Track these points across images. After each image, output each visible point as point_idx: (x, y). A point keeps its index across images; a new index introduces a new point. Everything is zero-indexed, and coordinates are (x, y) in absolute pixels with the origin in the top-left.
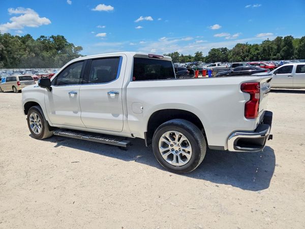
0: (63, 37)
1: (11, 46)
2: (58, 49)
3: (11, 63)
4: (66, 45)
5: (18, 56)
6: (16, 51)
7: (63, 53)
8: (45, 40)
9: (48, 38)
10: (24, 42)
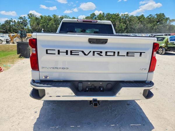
0: (163, 14)
1: (132, 22)
2: (157, 22)
3: (130, 31)
4: (164, 19)
5: (134, 27)
6: (134, 24)
7: (160, 24)
8: (152, 17)
9: (153, 16)
10: (139, 19)
